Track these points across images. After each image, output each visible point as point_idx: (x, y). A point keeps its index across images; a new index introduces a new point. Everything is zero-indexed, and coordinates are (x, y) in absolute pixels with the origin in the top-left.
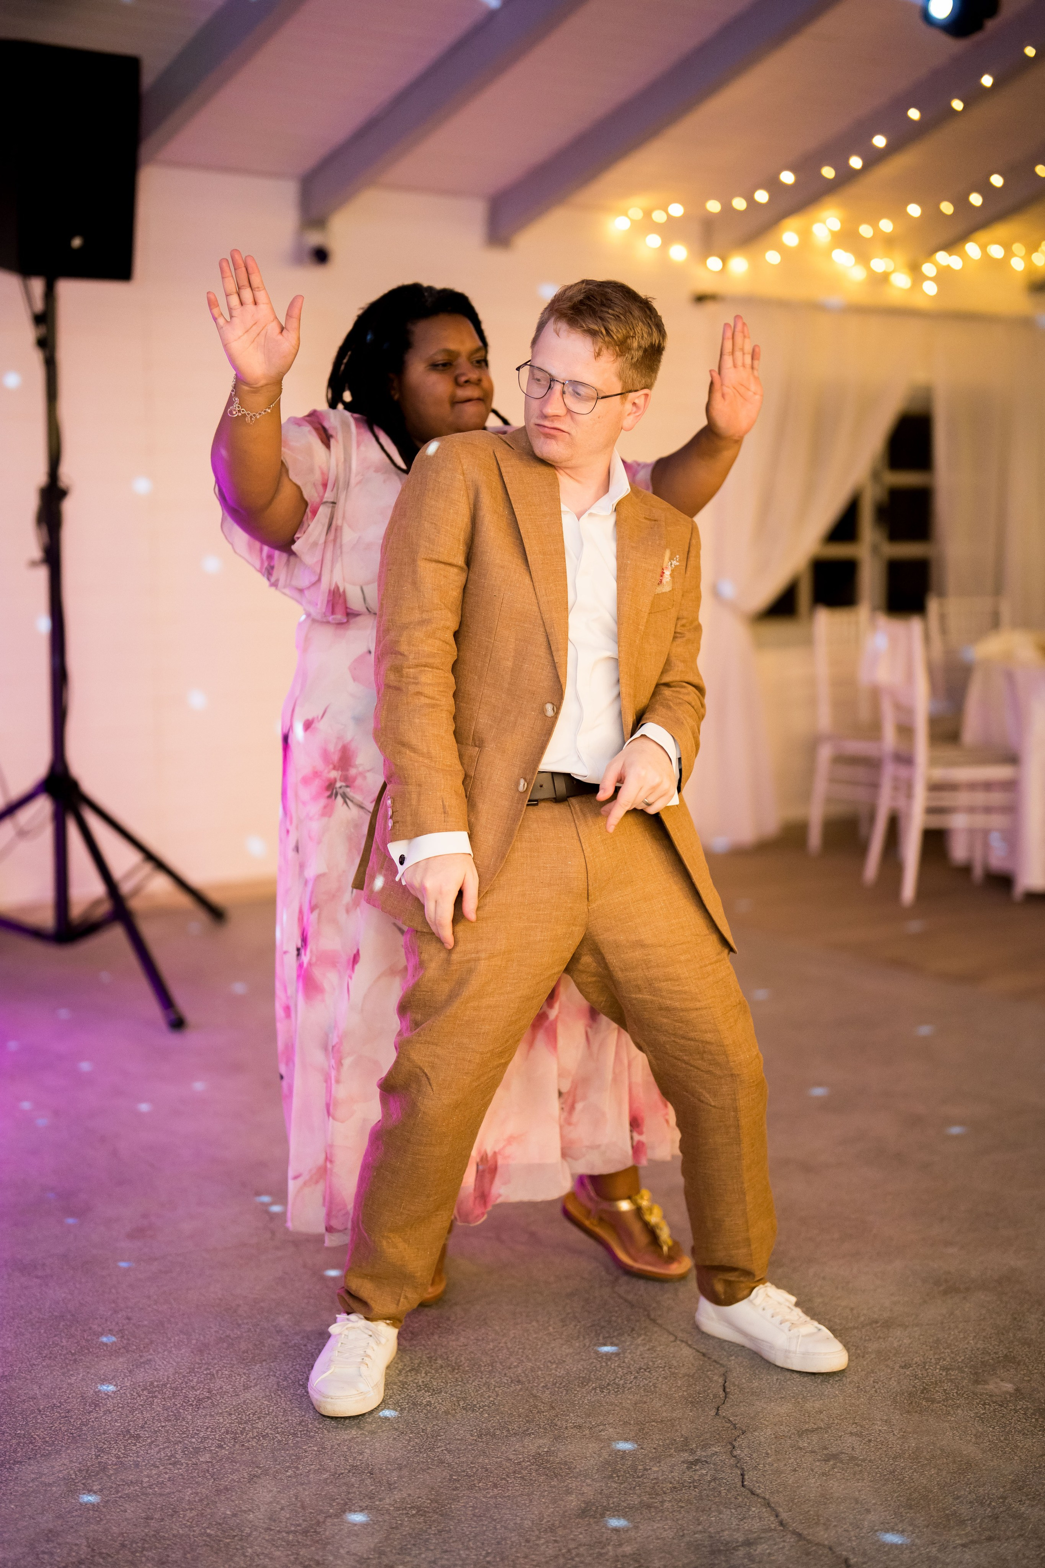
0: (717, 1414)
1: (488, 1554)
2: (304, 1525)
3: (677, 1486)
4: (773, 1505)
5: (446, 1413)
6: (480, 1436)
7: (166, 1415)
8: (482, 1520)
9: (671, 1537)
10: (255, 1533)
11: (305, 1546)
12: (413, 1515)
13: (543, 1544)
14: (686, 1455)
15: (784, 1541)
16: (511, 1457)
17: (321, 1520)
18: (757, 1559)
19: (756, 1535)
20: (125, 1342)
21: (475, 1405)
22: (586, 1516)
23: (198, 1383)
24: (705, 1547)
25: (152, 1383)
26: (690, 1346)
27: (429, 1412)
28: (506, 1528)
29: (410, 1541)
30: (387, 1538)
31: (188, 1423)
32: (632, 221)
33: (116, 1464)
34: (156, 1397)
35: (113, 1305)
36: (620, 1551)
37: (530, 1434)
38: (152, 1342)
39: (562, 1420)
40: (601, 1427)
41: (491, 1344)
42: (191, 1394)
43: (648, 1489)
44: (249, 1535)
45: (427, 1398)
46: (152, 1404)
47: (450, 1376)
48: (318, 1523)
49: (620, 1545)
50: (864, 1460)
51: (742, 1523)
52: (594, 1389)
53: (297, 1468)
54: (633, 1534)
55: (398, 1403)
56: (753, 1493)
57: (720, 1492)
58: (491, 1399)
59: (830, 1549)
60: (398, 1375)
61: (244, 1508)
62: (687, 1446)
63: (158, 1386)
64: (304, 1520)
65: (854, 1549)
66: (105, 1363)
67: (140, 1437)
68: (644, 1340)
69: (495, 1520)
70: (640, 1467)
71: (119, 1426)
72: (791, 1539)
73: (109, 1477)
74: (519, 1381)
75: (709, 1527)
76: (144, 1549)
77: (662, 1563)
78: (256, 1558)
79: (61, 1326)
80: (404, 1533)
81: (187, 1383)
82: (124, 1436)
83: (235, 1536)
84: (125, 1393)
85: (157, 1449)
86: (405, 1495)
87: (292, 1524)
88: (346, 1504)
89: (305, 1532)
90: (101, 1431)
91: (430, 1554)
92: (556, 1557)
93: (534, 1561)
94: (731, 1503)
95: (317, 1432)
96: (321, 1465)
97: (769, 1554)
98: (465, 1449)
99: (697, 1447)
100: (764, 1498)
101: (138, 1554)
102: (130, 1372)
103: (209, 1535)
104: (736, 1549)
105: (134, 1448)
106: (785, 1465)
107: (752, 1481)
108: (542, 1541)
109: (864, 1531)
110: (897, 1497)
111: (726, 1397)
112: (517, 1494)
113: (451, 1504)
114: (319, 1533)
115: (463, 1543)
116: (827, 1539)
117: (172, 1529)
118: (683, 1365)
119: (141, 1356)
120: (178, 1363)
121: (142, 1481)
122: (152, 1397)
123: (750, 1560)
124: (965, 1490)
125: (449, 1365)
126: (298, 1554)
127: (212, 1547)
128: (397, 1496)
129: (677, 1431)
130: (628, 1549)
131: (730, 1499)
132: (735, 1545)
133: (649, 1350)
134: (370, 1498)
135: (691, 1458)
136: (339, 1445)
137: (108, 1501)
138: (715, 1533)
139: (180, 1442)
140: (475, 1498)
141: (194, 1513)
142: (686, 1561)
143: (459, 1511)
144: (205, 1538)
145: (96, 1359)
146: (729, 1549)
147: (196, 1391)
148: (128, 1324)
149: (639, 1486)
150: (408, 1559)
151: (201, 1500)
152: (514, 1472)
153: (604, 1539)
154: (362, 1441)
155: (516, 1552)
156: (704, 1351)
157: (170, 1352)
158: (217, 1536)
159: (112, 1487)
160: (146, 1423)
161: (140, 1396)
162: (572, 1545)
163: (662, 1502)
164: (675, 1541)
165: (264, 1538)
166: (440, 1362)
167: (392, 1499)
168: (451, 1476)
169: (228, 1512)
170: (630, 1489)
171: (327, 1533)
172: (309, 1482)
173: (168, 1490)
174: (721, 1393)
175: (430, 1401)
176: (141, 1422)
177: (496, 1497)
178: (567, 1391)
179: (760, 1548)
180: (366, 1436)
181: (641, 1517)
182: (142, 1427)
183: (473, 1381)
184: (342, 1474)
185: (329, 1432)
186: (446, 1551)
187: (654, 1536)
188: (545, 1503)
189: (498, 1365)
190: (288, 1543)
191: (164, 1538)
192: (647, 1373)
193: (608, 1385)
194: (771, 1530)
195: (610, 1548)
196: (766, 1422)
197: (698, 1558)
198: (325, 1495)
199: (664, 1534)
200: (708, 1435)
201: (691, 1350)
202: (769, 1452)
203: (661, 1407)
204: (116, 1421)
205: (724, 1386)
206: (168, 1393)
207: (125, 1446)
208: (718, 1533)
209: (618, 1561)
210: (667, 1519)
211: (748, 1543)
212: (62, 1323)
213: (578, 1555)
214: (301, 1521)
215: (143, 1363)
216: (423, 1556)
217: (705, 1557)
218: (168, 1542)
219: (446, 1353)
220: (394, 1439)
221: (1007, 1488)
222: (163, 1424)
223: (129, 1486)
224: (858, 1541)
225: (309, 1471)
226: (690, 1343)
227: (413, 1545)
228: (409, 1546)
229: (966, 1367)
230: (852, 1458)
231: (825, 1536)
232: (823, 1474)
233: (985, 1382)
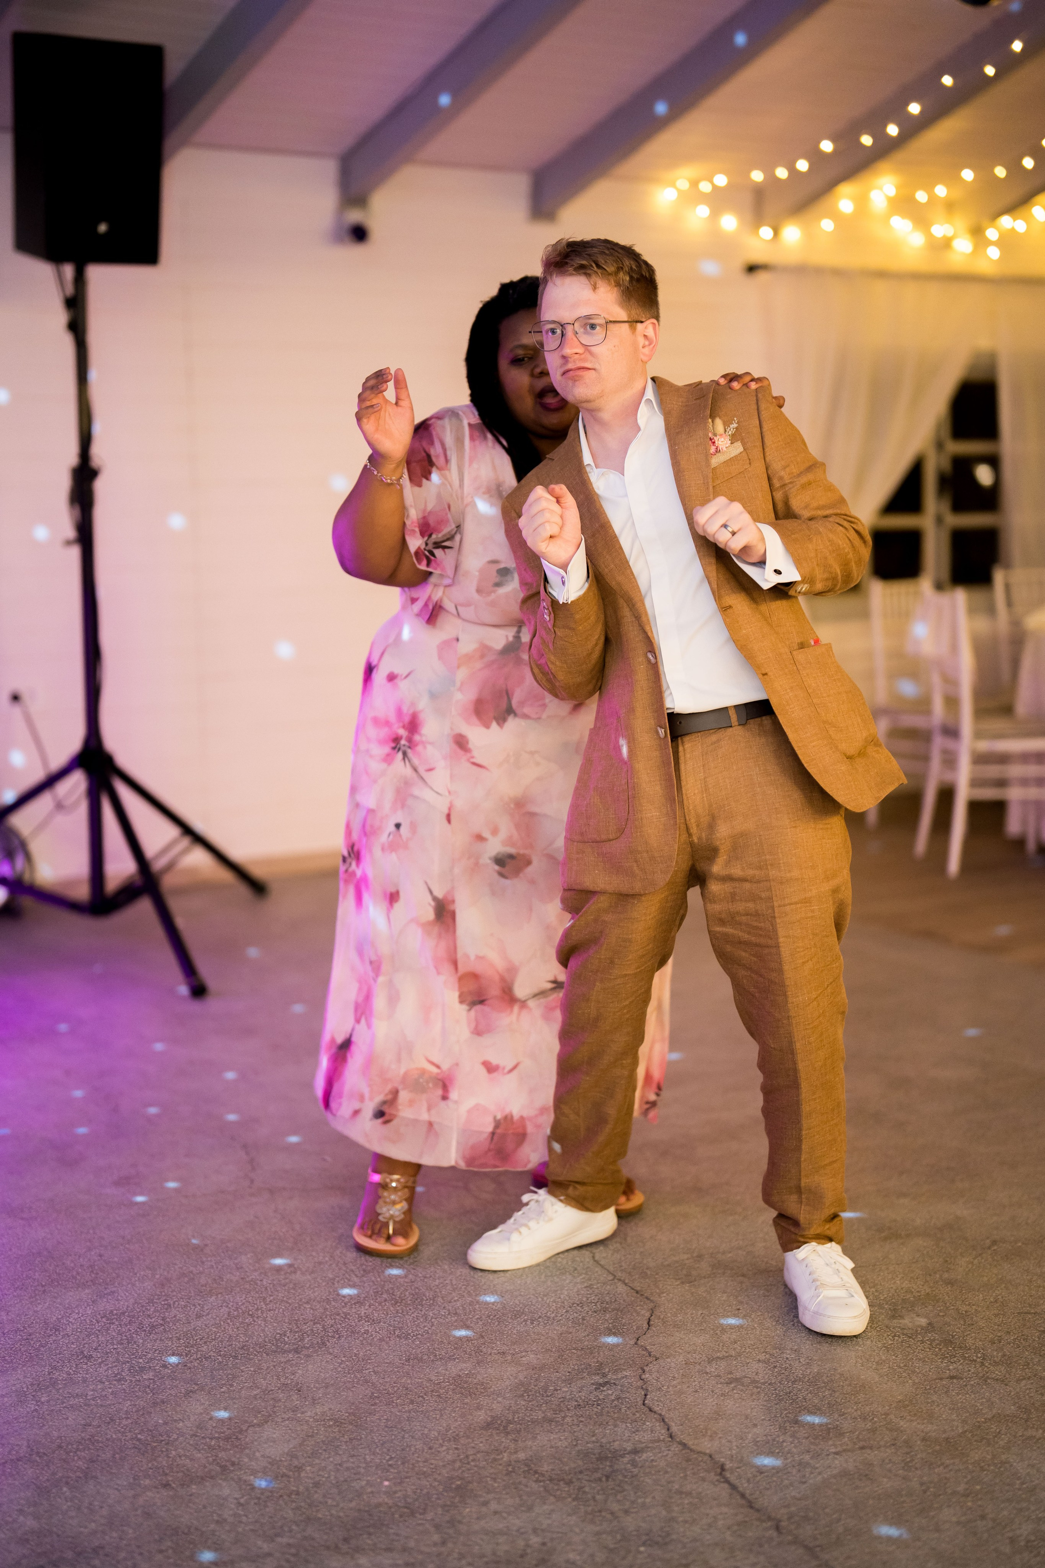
0: (636, 1343)
1: (391, 1458)
2: (228, 1432)
3: (582, 1404)
4: (667, 1420)
5: (382, 1340)
6: (408, 1360)
7: (119, 1339)
8: (392, 1431)
9: (564, 1446)
10: (181, 1438)
11: (225, 1450)
12: (330, 1426)
13: (444, 1451)
14: (597, 1379)
15: (670, 1450)
16: (433, 1378)
17: (244, 1428)
18: (640, 1465)
19: (644, 1445)
20: (93, 1275)
21: (409, 1334)
22: (490, 1428)
23: (154, 1311)
24: (594, 1454)
25: (112, 1312)
26: (626, 1284)
27: (364, 1339)
28: (413, 1437)
29: (322, 1447)
30: (301, 1445)
31: (138, 1346)
32: (679, 191)
33: (66, 1380)
34: (113, 1323)
35: (88, 1244)
36: (514, 1457)
37: (455, 1359)
38: (118, 1276)
39: (488, 1347)
40: (524, 1354)
42: (146, 1322)
43: (553, 1406)
44: (176, 1440)
46: (108, 1329)
48: (241, 1431)
49: (516, 1453)
50: (765, 1383)
51: (634, 1435)
52: (525, 1321)
53: (232, 1385)
54: (530, 1443)
56: (651, 1410)
57: (620, 1409)
58: (426, 1328)
59: (710, 1456)
61: (175, 1418)
62: (599, 1370)
63: (116, 1314)
64: (228, 1429)
65: (732, 1456)
66: (71, 1294)
67: (92, 1357)
68: (583, 1278)
69: (405, 1431)
70: (551, 1388)
71: (74, 1348)
72: (675, 1448)
73: (58, 1390)
74: (456, 1314)
75: (603, 1438)
76: (78, 1449)
77: (550, 1467)
78: (178, 1458)
79: (37, 1262)
80: (318, 1440)
81: (144, 1312)
82: (78, 1357)
83: (163, 1441)
84: (85, 1320)
85: (105, 1368)
86: (326, 1409)
87: (216, 1432)
88: (270, 1415)
89: (227, 1439)
90: (58, 1351)
91: (338, 1458)
92: (454, 1461)
93: (432, 1464)
94: (628, 1418)
95: (256, 1355)
96: (254, 1383)
97: (653, 1460)
98: (391, 1371)
99: (609, 1372)
100: (660, 1415)
101: (71, 1454)
102: (93, 1302)
103: (139, 1440)
104: (622, 1456)
105: (85, 1366)
106: (688, 1387)
107: (653, 1400)
108: (444, 1448)
110: (786, 1414)
111: (648, 1329)
112: (431, 1409)
113: (367, 1417)
114: (240, 1439)
115: (370, 1450)
116: (709, 1448)
117: (106, 1434)
118: (616, 1300)
119: (106, 1289)
120: (139, 1295)
121: (87, 1394)
122: (110, 1323)
123: (632, 1465)
126: (217, 1456)
127: (140, 1449)
128: (319, 1409)
129: (594, 1358)
130: (522, 1456)
131: (627, 1415)
132: (622, 1452)
133: (586, 1287)
134: (293, 1411)
135: (601, 1381)
136: (274, 1366)
137: (52, 1410)
138: (606, 1443)
139: (128, 1362)
140: (391, 1412)
141: (130, 1421)
142: (573, 1465)
143: (373, 1422)
144: (134, 1442)
145: (63, 1291)
146: (616, 1455)
147: (151, 1319)
148: (99, 1260)
149: (547, 1403)
150: (317, 1461)
151: (137, 1411)
152: (432, 1391)
153: (502, 1447)
154: (297, 1363)
155: (418, 1457)
156: (639, 1289)
157: (134, 1285)
158: (147, 1440)
159: (58, 1399)
160: (100, 1345)
161: (98, 1323)
162: (471, 1452)
163: (564, 1418)
164: (568, 1450)
165: (188, 1443)
167: (314, 1411)
168: (373, 1393)
169: (160, 1421)
170: (537, 1406)
171: (247, 1439)
172: (240, 1398)
173: (109, 1402)
174: (645, 1325)
176: (95, 1345)
177: (410, 1412)
178: (499, 1322)
179: (644, 1456)
180: (301, 1359)
181: (541, 1429)
182: (95, 1349)
184: (272, 1390)
185: (267, 1355)
186: (354, 1456)
187: (549, 1445)
188: (454, 1417)
190: (210, 1447)
191: (98, 1442)
192: (579, 1308)
193: (540, 1317)
194: (659, 1441)
195: (505, 1455)
196: (681, 1351)
197: (585, 1464)
198: (253, 1408)
199: (559, 1444)
200: (623, 1361)
201: (625, 1288)
202: (676, 1375)
203: (585, 1337)
204: (73, 1343)
205: (649, 1319)
206: (125, 1320)
207: (76, 1365)
208: (610, 1443)
209: (509, 1465)
210: (564, 1431)
211: (635, 1452)
212: (38, 1259)
213: (473, 1460)
214: (225, 1429)
215: (107, 1294)
216: (331, 1459)
217: (592, 1463)
218: (101, 1445)
220: (327, 1361)
222: (115, 1347)
223: (74, 1398)
224: (738, 1450)
225: (242, 1388)
226: (627, 1281)
227: (325, 1450)
228: (320, 1451)
229: (887, 1304)
230: (754, 1382)
231: (709, 1446)
232: (722, 1395)
233: (902, 1317)
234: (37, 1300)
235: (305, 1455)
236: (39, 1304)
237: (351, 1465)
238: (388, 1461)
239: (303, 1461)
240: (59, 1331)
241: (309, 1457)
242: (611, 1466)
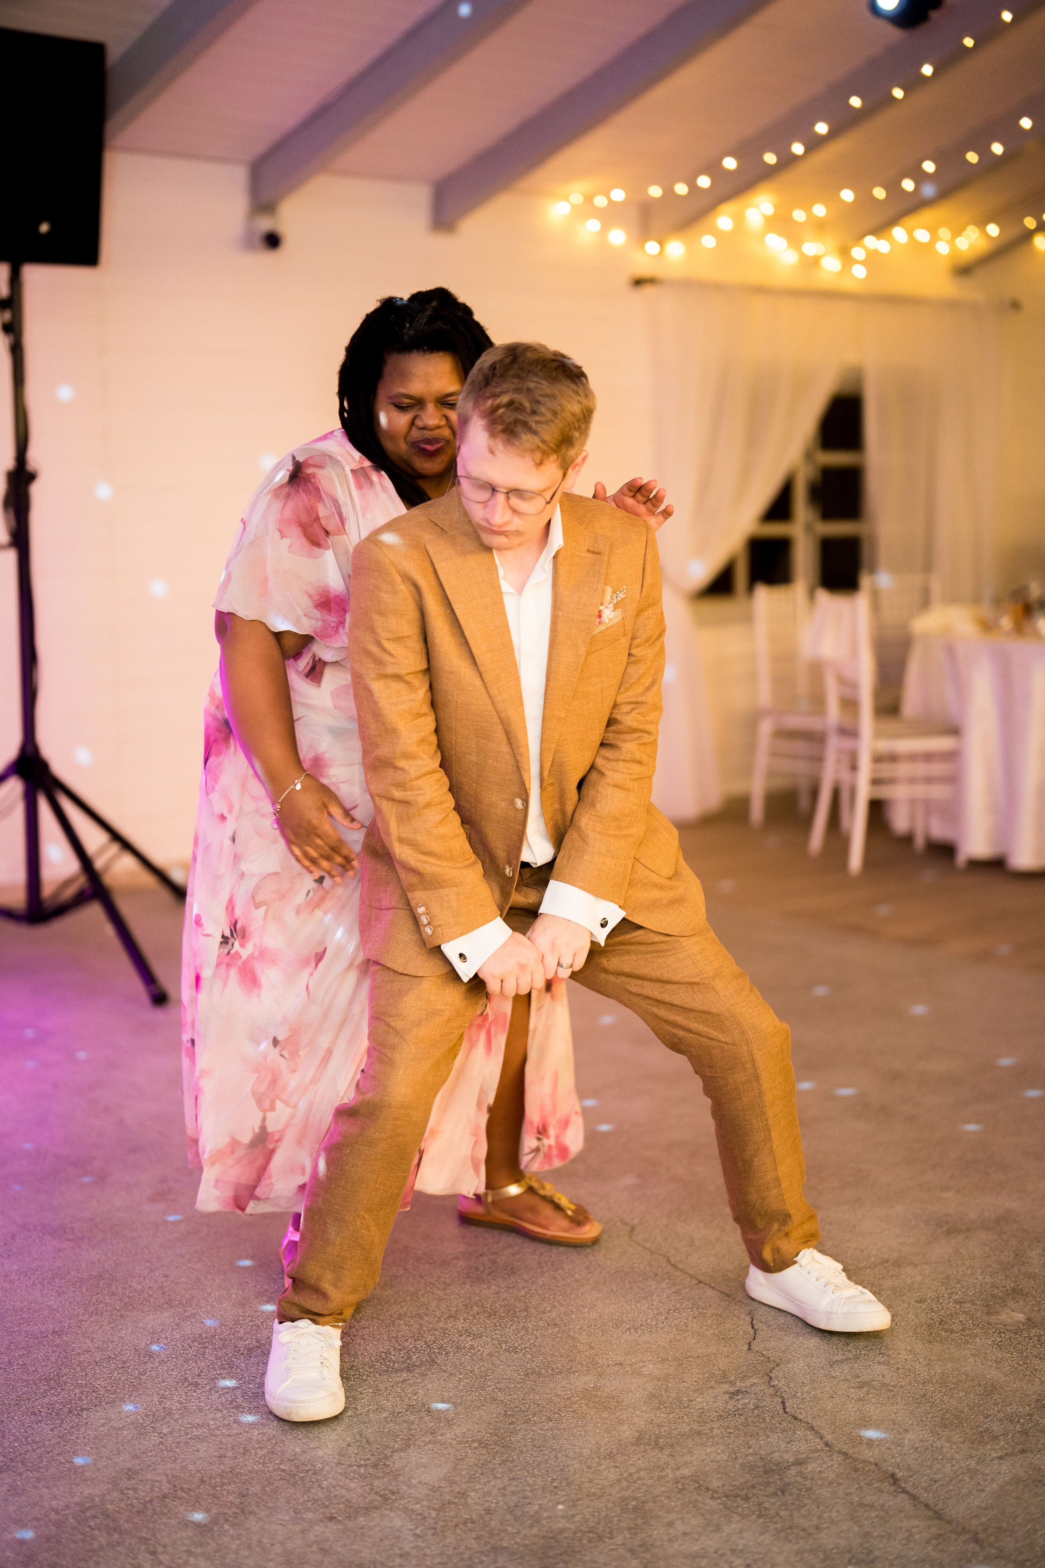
0: (749, 1349)
1: (554, 1480)
2: (373, 1459)
3: (723, 1414)
4: (816, 1428)
5: (491, 1355)
6: (527, 1375)
7: (220, 1364)
8: (542, 1451)
9: (724, 1460)
10: (327, 1468)
11: (378, 1478)
12: (476, 1448)
13: (605, 1470)
14: (726, 1387)
15: (832, 1460)
16: (560, 1393)
17: (389, 1454)
18: (809, 1477)
19: (804, 1455)
21: (517, 1348)
22: (641, 1444)
23: (245, 1334)
24: (759, 1467)
25: (200, 1335)
26: (713, 1288)
27: (474, 1354)
28: (566, 1456)
29: (477, 1471)
30: (455, 1469)
31: (242, 1370)
33: (180, 1409)
34: (207, 1347)
35: (148, 1265)
36: (678, 1473)
37: (574, 1372)
38: (193, 1298)
39: (603, 1358)
40: (642, 1364)
41: (522, 1291)
42: (241, 1344)
43: (695, 1418)
44: (322, 1469)
45: (469, 1342)
46: (204, 1354)
47: (488, 1322)
48: (386, 1457)
49: (678, 1468)
50: (895, 1386)
51: (789, 1445)
52: (627, 1329)
53: (356, 1409)
54: (688, 1458)
55: (442, 1347)
56: (796, 1418)
57: (764, 1418)
58: (531, 1341)
59: (875, 1465)
60: (438, 1322)
61: (312, 1446)
62: (725, 1378)
63: (206, 1338)
64: (372, 1455)
65: (897, 1464)
67: (199, 1384)
68: (668, 1283)
69: (555, 1450)
70: (685, 1399)
71: (177, 1375)
72: (840, 1458)
73: (176, 1420)
74: (555, 1324)
75: (759, 1449)
77: (720, 1483)
78: (333, 1490)
79: (101, 1285)
80: (470, 1464)
82: (183, 1384)
83: (309, 1470)
85: (217, 1395)
86: (465, 1430)
87: (361, 1459)
88: (409, 1439)
89: (375, 1466)
90: (160, 1379)
91: (498, 1482)
92: (619, 1481)
93: (598, 1484)
94: (777, 1428)
95: (369, 1376)
96: (379, 1406)
97: (820, 1472)
98: (515, 1387)
99: (735, 1379)
100: (807, 1423)
103: (283, 1470)
104: (788, 1468)
105: (195, 1394)
106: (822, 1393)
107: (793, 1407)
108: (603, 1467)
109: (906, 1448)
110: (931, 1418)
111: (754, 1333)
112: (572, 1426)
113: (510, 1436)
114: (388, 1466)
115: (528, 1471)
116: (872, 1457)
117: (246, 1465)
118: (710, 1306)
121: (209, 1424)
122: (203, 1348)
123: (802, 1478)
124: (994, 1409)
125: (485, 1312)
126: (372, 1485)
127: (288, 1481)
128: (458, 1431)
129: (714, 1365)
130: (686, 1472)
131: (774, 1424)
132: (786, 1464)
133: (674, 1292)
134: (432, 1434)
135: (732, 1389)
136: (392, 1386)
138: (766, 1455)
140: (533, 1431)
141: (265, 1451)
142: (742, 1480)
143: (518, 1442)
144: (280, 1473)
146: (781, 1468)
147: (245, 1341)
149: (687, 1415)
150: (478, 1486)
151: (269, 1440)
152: (565, 1407)
153: (661, 1463)
154: (414, 1383)
155: (581, 1477)
156: (728, 1292)
158: (292, 1471)
160: (202, 1371)
161: (191, 1347)
162: (632, 1470)
163: (712, 1429)
164: (730, 1463)
165: (337, 1472)
166: (476, 1309)
167: (453, 1433)
168: (506, 1411)
169: (297, 1450)
170: (679, 1418)
171: (396, 1466)
172: (370, 1421)
173: (235, 1432)
174: (750, 1329)
175: (472, 1345)
176: (197, 1371)
177: (552, 1430)
178: (603, 1332)
179: (810, 1467)
180: (417, 1378)
181: (693, 1443)
182: (199, 1375)
183: (511, 1326)
184: (401, 1412)
185: (380, 1375)
186: (513, 1479)
187: (708, 1460)
188: (600, 1433)
189: (533, 1310)
190: (360, 1475)
191: (240, 1473)
192: (676, 1314)
193: (641, 1325)
194: (819, 1451)
195: (668, 1471)
196: (797, 1355)
197: (753, 1478)
198: (388, 1432)
199: (718, 1458)
200: (744, 1368)
201: (713, 1291)
202: (805, 1381)
203: (695, 1344)
204: (173, 1370)
205: (751, 1322)
206: (219, 1344)
207: (185, 1393)
208: (769, 1454)
209: (678, 1482)
210: (718, 1444)
211: (798, 1463)
212: (102, 1282)
213: (639, 1478)
214: (369, 1456)
216: (492, 1483)
217: (760, 1477)
218: (245, 1477)
219: (480, 1301)
220: (445, 1380)
221: (1032, 1406)
222: (219, 1372)
223: (196, 1428)
224: (901, 1458)
225: (368, 1411)
226: (713, 1285)
227: (482, 1474)
228: (477, 1475)
229: (978, 1300)
230: (884, 1385)
231: (871, 1454)
232: (859, 1400)
233: (998, 1313)
234: (117, 1325)
235: (464, 1480)
236: (121, 1329)
237: (515, 1488)
238: (552, 1483)
239: (464, 1486)
240: (154, 1358)
241: (469, 1482)
242: (780, 1479)
